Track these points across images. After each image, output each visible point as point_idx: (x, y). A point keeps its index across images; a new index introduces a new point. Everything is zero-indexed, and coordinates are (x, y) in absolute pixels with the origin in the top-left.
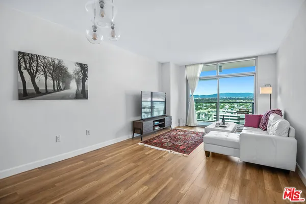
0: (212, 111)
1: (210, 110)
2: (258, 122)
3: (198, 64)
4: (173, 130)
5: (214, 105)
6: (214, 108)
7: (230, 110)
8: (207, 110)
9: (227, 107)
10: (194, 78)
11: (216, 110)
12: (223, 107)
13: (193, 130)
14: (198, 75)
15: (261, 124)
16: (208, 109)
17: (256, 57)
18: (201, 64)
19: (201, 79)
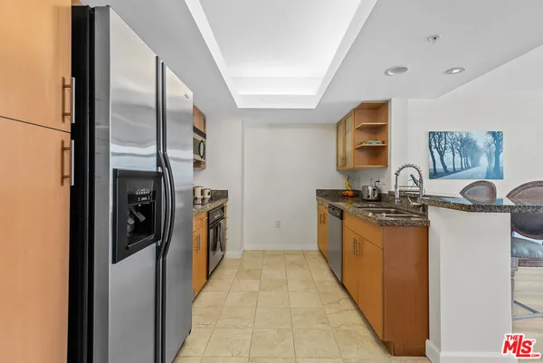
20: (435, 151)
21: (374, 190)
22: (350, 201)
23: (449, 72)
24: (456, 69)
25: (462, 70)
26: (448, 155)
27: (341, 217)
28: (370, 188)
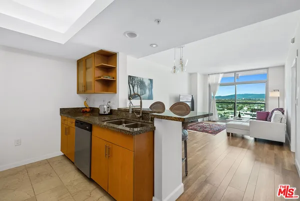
0: (228, 113)
1: (226, 111)
2: (266, 117)
3: (219, 73)
4: (200, 123)
5: (231, 106)
6: (231, 109)
7: (249, 112)
8: (223, 112)
9: (245, 108)
10: (216, 85)
11: (233, 111)
12: (241, 108)
13: (215, 123)
14: (219, 82)
15: (268, 118)
16: (224, 110)
17: (267, 68)
18: (222, 73)
19: (221, 85)
20: (131, 85)
21: (108, 108)
22: (88, 115)
23: (151, 45)
24: (154, 44)
25: (157, 46)
26: (136, 88)
27: (90, 130)
28: (105, 107)
